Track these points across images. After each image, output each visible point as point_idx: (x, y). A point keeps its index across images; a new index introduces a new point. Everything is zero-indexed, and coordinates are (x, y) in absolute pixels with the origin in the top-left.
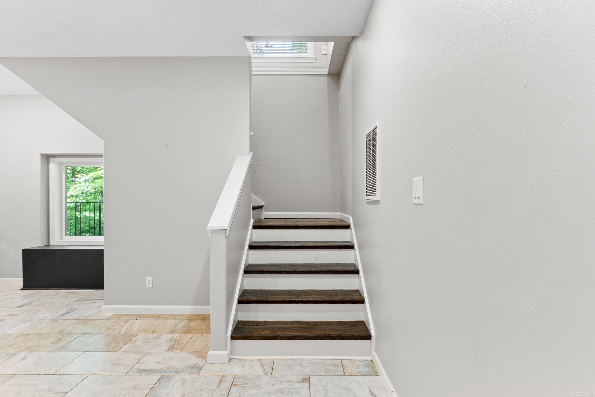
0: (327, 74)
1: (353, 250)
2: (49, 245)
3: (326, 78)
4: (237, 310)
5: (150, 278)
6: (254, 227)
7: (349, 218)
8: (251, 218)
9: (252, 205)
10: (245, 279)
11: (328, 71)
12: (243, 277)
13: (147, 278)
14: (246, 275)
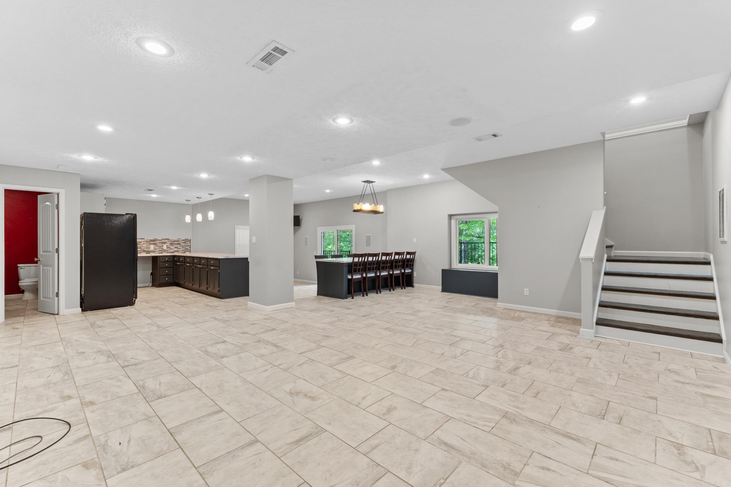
0: (686, 125)
1: (712, 282)
2: (451, 268)
3: (685, 129)
4: (598, 311)
5: (528, 289)
6: (608, 260)
7: (709, 256)
8: (604, 254)
9: (605, 245)
10: (602, 294)
11: (687, 123)
12: (601, 292)
13: (525, 289)
14: (603, 291)
